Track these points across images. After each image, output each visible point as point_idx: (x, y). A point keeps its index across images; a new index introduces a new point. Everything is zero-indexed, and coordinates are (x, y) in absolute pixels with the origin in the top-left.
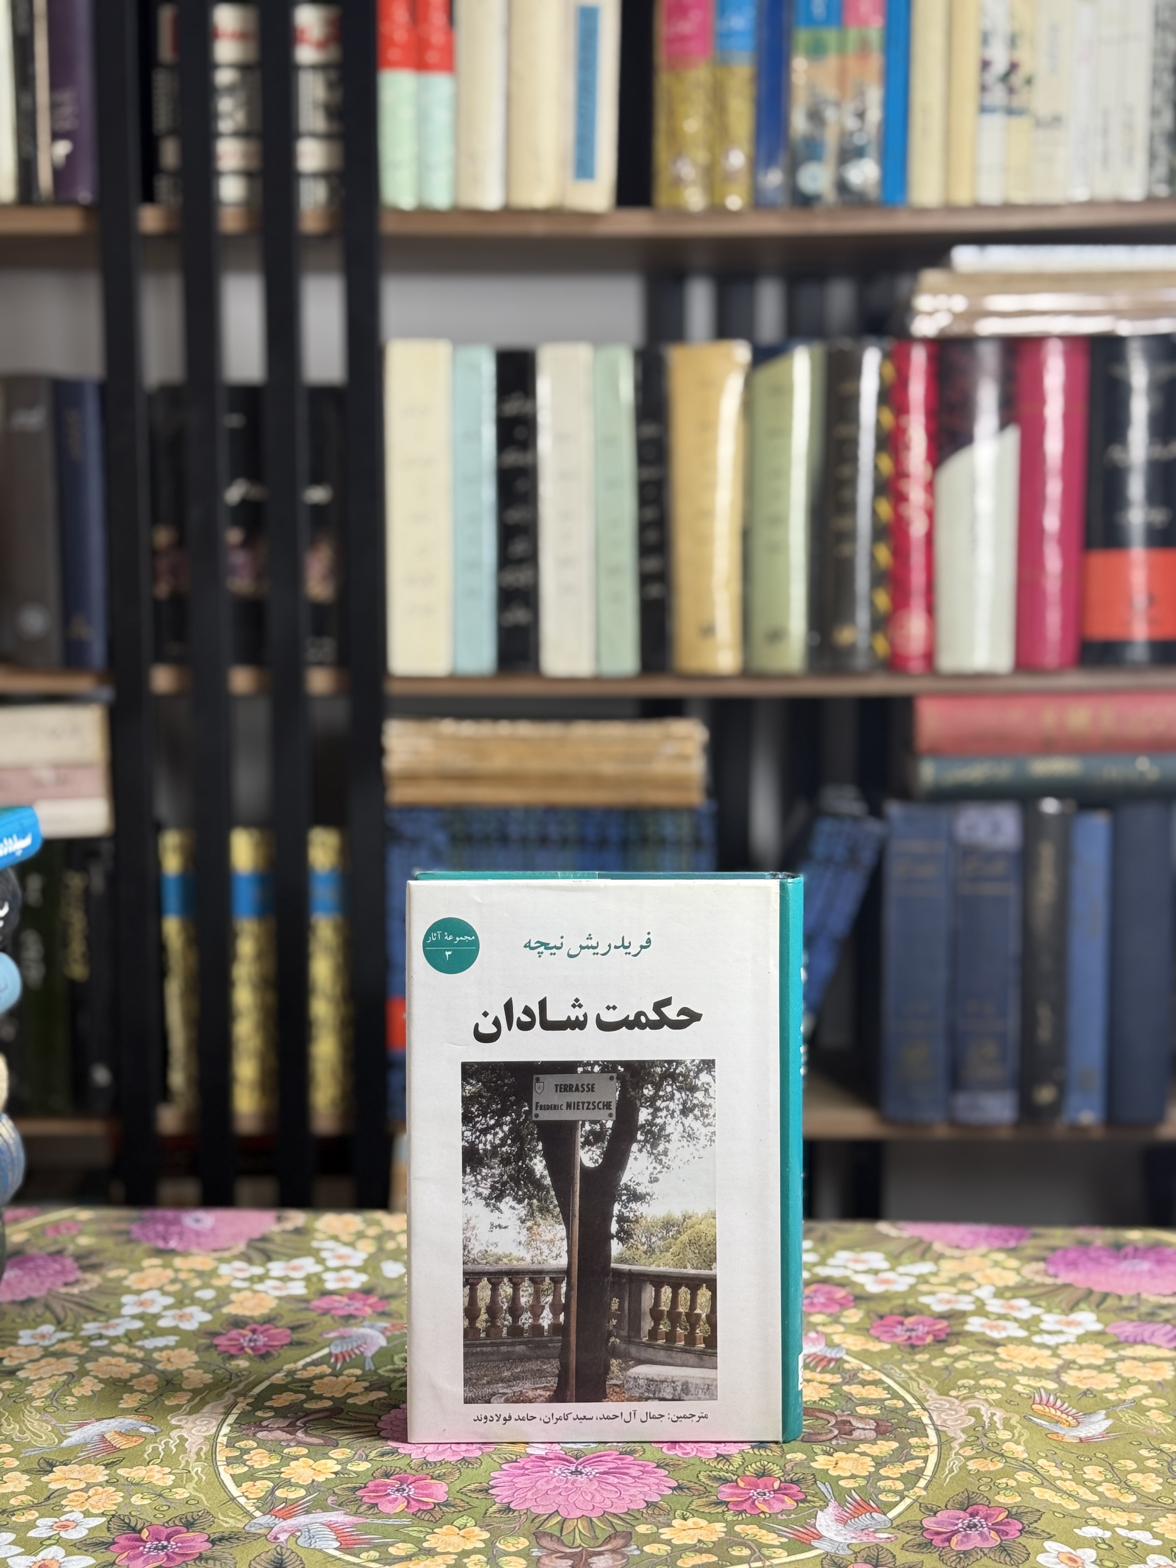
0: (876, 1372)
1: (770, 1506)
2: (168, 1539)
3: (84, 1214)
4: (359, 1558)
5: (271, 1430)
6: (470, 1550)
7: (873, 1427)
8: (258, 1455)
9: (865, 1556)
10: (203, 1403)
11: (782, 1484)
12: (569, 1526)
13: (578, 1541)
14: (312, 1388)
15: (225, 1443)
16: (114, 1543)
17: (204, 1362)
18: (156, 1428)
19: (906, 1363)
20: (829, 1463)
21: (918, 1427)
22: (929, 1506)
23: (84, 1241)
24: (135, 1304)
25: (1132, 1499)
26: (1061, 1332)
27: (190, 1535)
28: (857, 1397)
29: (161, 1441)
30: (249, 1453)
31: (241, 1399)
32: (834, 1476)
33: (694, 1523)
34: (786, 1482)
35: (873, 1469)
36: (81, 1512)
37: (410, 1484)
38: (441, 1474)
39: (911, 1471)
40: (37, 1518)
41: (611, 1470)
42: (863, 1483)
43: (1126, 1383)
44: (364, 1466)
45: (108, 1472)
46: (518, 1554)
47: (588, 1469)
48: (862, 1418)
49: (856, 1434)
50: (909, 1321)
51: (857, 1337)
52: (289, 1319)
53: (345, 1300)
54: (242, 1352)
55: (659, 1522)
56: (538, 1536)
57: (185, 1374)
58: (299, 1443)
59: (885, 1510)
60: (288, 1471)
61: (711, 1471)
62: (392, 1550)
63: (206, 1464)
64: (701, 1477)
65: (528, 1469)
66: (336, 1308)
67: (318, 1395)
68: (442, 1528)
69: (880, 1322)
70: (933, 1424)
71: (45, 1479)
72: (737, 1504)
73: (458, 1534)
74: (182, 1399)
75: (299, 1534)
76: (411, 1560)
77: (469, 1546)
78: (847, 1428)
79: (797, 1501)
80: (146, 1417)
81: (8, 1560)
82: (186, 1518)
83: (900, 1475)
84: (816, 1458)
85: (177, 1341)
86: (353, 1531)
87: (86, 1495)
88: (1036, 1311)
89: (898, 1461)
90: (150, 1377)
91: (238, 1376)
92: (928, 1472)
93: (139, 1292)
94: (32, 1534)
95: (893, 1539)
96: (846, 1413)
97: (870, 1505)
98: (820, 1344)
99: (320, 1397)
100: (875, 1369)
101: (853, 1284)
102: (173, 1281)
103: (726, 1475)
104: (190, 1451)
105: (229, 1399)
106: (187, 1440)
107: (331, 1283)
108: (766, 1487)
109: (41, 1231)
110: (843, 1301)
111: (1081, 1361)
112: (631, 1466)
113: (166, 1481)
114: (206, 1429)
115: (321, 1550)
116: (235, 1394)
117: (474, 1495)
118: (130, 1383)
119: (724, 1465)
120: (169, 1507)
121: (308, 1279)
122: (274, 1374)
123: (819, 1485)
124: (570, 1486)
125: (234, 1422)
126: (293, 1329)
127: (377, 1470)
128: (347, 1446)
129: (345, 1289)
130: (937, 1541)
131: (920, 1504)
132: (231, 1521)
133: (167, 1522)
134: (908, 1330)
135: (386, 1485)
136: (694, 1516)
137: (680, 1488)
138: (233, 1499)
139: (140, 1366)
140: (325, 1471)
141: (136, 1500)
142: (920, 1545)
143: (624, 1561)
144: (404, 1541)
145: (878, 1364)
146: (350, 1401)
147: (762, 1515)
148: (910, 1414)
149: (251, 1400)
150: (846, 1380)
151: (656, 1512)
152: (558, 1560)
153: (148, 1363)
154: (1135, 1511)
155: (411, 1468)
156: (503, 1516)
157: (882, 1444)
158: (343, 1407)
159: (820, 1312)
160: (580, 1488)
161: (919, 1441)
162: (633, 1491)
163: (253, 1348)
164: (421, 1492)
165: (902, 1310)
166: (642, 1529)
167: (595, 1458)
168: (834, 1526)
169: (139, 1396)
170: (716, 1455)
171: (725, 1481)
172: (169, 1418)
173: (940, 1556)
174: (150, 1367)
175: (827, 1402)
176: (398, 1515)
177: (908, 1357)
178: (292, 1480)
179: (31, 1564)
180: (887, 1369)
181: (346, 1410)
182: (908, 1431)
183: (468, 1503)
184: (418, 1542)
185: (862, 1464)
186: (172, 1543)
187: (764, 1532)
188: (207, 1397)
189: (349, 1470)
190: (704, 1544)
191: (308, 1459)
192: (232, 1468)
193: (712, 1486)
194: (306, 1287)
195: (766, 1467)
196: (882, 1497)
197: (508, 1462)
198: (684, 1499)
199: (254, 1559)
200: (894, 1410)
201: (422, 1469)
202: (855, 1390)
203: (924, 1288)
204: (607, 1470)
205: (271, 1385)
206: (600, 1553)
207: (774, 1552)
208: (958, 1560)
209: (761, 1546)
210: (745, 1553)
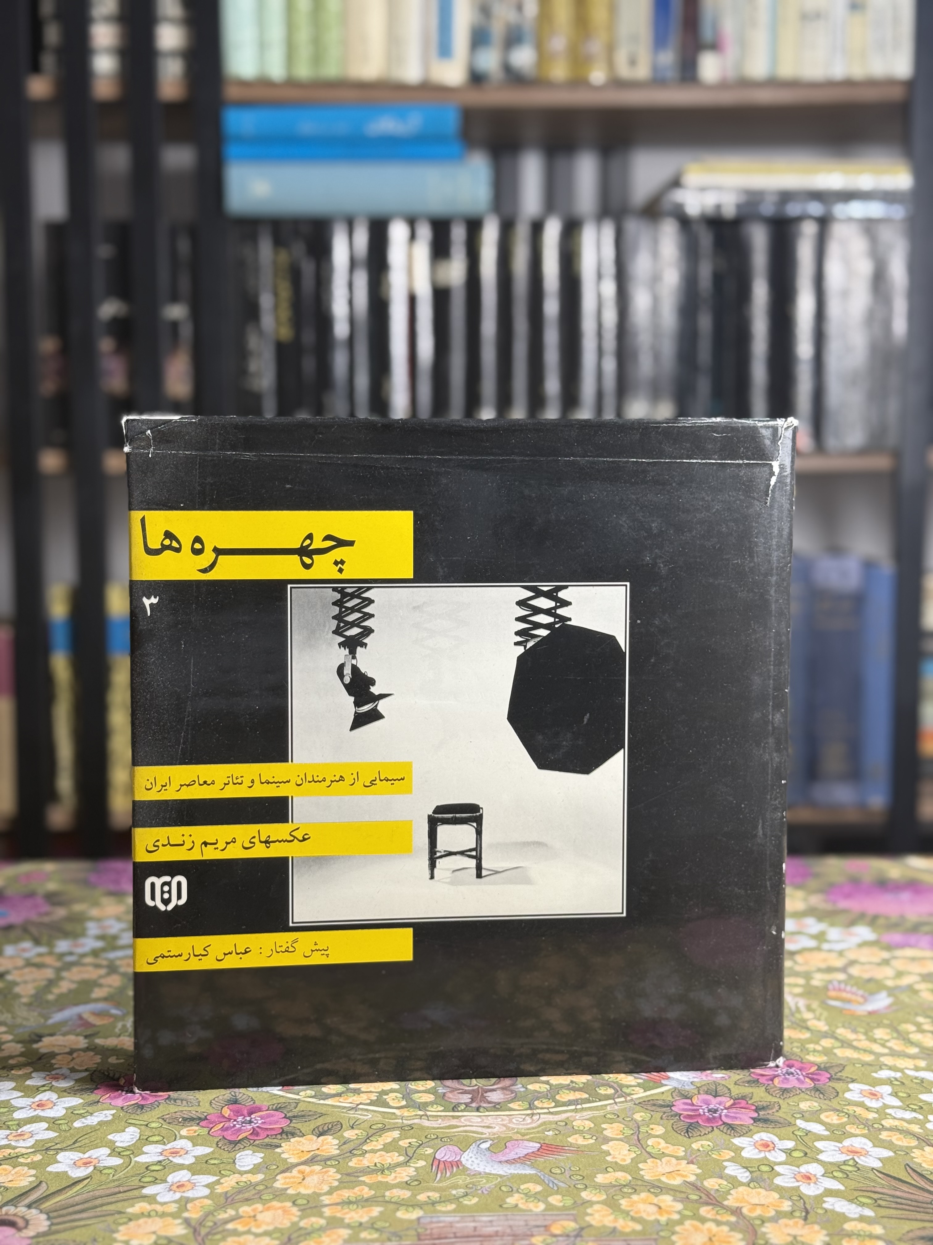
3: (49, 867)
4: (298, 1094)
6: (388, 1090)
9: (706, 1089)
16: (97, 1088)
18: (124, 1010)
23: (52, 886)
24: (96, 928)
25: (914, 1050)
26: (842, 941)
36: (69, 1069)
40: (32, 1072)
43: (900, 974)
45: (86, 1041)
46: (426, 1092)
62: (324, 1089)
71: (35, 1046)
76: (341, 1096)
81: (11, 1101)
87: (70, 1057)
88: (823, 927)
90: (114, 977)
93: (99, 920)
94: (28, 1082)
95: (727, 1078)
109: (16, 879)
111: (863, 959)
118: (98, 982)
130: (762, 1080)
142: (748, 1082)
152: (460, 1095)
153: (112, 969)
154: (919, 1058)
169: (107, 989)
173: (766, 1090)
174: (114, 971)
179: (30, 1104)
190: (576, 1084)
206: (493, 1090)
207: (633, 1090)
208: (781, 1093)
209: (621, 1086)
210: (611, 1091)
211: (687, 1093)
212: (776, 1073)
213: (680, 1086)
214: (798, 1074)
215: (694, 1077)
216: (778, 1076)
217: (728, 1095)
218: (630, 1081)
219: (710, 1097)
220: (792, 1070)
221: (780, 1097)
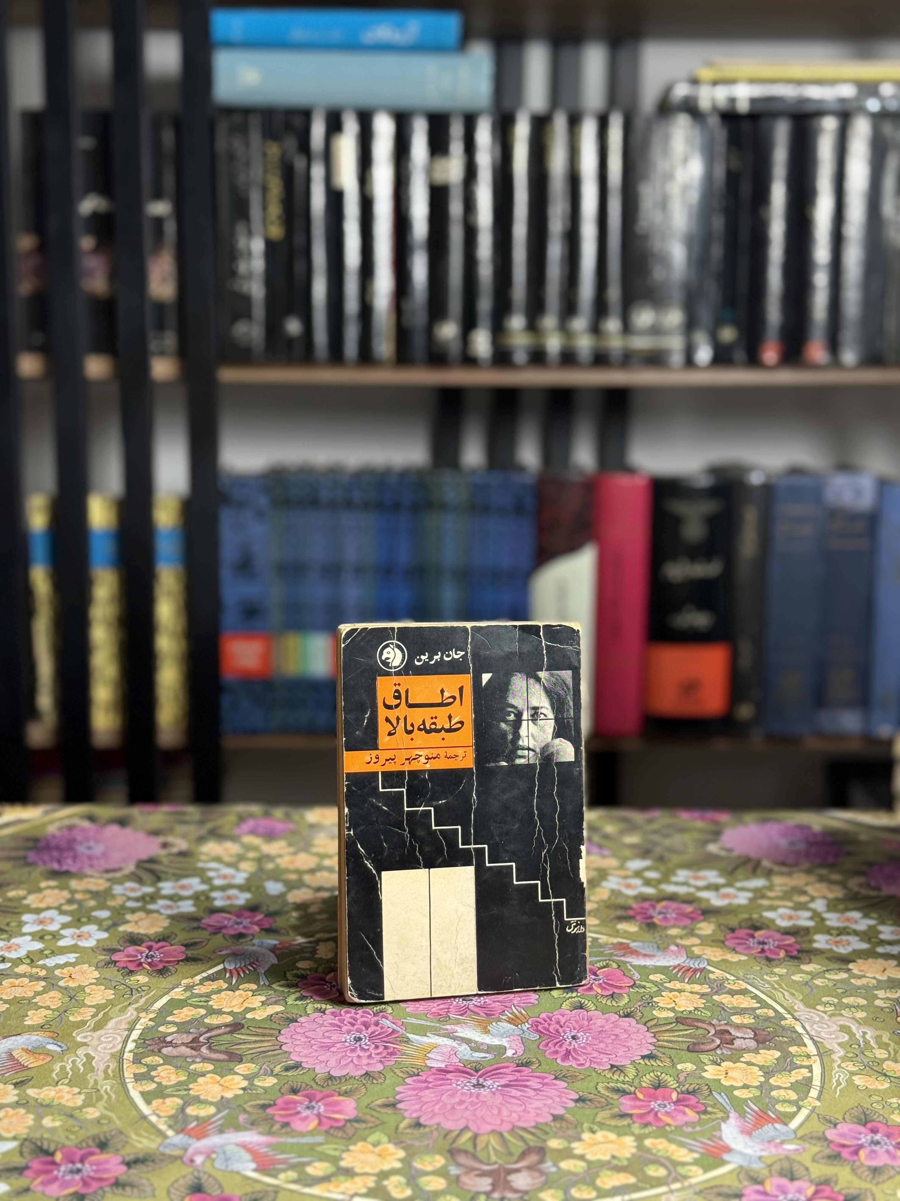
0: (741, 982)
1: (673, 1118)
2: (82, 1161)
4: (277, 1179)
5: (176, 1046)
6: (388, 1171)
7: (752, 1036)
8: (166, 1072)
9: (779, 1168)
10: (107, 1018)
11: (680, 1096)
12: (481, 1141)
13: (493, 1158)
14: (210, 1003)
15: (131, 1060)
16: (27, 1168)
17: (104, 978)
18: (63, 1045)
19: (767, 975)
20: (719, 1073)
21: (794, 1035)
22: (827, 1117)
24: (34, 922)
27: (103, 1157)
28: (729, 1006)
29: (68, 1059)
30: (156, 1069)
31: (143, 1015)
32: (728, 1086)
33: (604, 1137)
34: (682, 1093)
35: (763, 1079)
37: (319, 1101)
38: (348, 1090)
39: (800, 1080)
41: (512, 1083)
42: (758, 1093)
44: (270, 1081)
45: (16, 1092)
46: (437, 1173)
47: (489, 1082)
48: (738, 1027)
49: (738, 1043)
50: (758, 934)
51: (715, 949)
52: (182, 937)
53: (234, 918)
54: (141, 968)
55: (569, 1136)
56: (453, 1153)
57: (87, 990)
58: (205, 1059)
59: (786, 1120)
60: (196, 1088)
61: (608, 1083)
62: (310, 1170)
63: (114, 1082)
64: (600, 1089)
65: (430, 1082)
66: (225, 927)
67: (218, 1009)
68: (355, 1144)
69: (732, 935)
70: (808, 1033)
72: (641, 1116)
73: (373, 1152)
74: (87, 1014)
75: (214, 1156)
76: (330, 1181)
77: (386, 1167)
78: (728, 1037)
79: (698, 1113)
80: (52, 1034)
82: (99, 1138)
83: (790, 1085)
84: (706, 1067)
85: (76, 958)
86: (267, 1152)
88: (872, 922)
89: (784, 1070)
90: (52, 994)
91: (138, 991)
92: (817, 1081)
93: (38, 911)
95: (801, 1151)
96: (723, 1022)
97: (769, 1116)
98: (682, 956)
99: (219, 1012)
100: (738, 979)
101: (698, 900)
102: (70, 901)
103: (623, 1086)
104: (98, 1069)
105: (132, 1014)
106: (94, 1058)
107: (219, 900)
108: (664, 1098)
110: (693, 915)
112: (529, 1078)
113: (76, 1101)
114: (112, 1045)
115: (238, 1173)
116: (136, 1009)
117: (384, 1110)
118: (33, 1001)
119: (619, 1076)
120: (81, 1128)
121: (196, 897)
122: (173, 989)
123: (716, 1096)
124: (475, 1100)
125: (139, 1038)
126: (187, 946)
127: (284, 1085)
128: (252, 1061)
129: (231, 906)
130: (845, 1153)
131: (818, 1115)
132: (145, 1142)
133: (80, 1143)
134: (760, 943)
135: (295, 1102)
136: (601, 1129)
137: (580, 1100)
138: (145, 1118)
139: (44, 983)
140: (233, 1087)
141: (47, 1122)
142: (829, 1157)
143: (543, 1179)
144: (321, 1160)
145: (741, 974)
146: (249, 1016)
147: (668, 1128)
148: (782, 1022)
149: (152, 1016)
150: (715, 991)
151: (564, 1124)
152: (478, 1179)
153: (51, 980)
155: (317, 1083)
156: (415, 1132)
157: (765, 1054)
158: (243, 1022)
159: (674, 926)
160: (485, 1102)
161: (799, 1050)
162: (537, 1104)
163: (149, 964)
164: (330, 1108)
165: (750, 923)
166: (554, 1143)
167: (494, 1070)
168: (741, 1138)
169: (44, 1012)
170: (609, 1067)
171: (624, 1093)
172: (74, 1035)
174: (53, 984)
175: (702, 1012)
176: (311, 1133)
177: (766, 969)
178: (202, 1097)
180: (749, 979)
181: (246, 1026)
182: (786, 1039)
183: (377, 1118)
184: (335, 1160)
185: (751, 1073)
186: (87, 1166)
187: (673, 1147)
188: (110, 1013)
189: (256, 1086)
190: (619, 1160)
191: (215, 1076)
192: (141, 1084)
193: (612, 1098)
194: (195, 905)
195: (660, 1078)
196: (779, 1107)
197: (411, 1076)
198: (587, 1112)
199: (172, 1185)
200: (767, 1019)
201: (328, 1085)
202: (725, 999)
203: (765, 902)
204: (508, 1082)
205: (171, 1001)
206: (517, 1171)
207: (690, 1171)
208: (871, 1176)
209: (676, 1164)
210: (661, 1172)
211: (756, 1176)
212: (860, 1142)
213: (745, 1164)
214: (886, 1144)
215: (762, 1150)
216: (861, 1146)
217: (806, 1178)
218: (685, 1156)
219: (784, 1181)
220: (878, 1137)
221: (871, 1182)
